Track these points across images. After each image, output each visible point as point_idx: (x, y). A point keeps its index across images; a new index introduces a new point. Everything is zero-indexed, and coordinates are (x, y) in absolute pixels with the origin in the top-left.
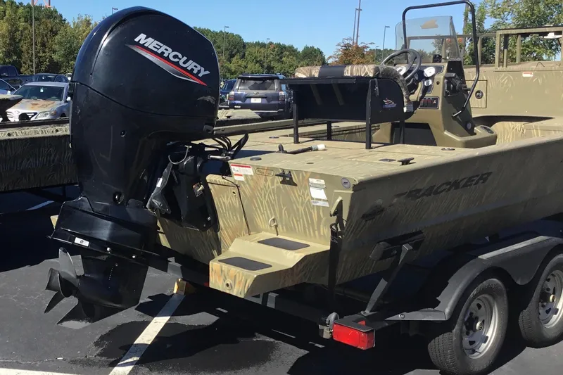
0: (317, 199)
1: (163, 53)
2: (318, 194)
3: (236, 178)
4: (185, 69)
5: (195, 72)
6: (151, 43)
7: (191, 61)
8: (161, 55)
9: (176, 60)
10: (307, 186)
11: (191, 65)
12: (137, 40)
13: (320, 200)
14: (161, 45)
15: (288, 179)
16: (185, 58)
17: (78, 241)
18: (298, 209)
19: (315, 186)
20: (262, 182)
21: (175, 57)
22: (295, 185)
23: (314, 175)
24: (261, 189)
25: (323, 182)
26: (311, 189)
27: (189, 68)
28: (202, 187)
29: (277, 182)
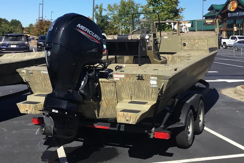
0: (152, 84)
1: (87, 31)
2: (153, 82)
3: (115, 79)
4: (94, 37)
5: (97, 38)
6: (82, 27)
7: (95, 34)
8: (86, 32)
9: (91, 34)
10: (149, 80)
11: (96, 36)
12: (77, 26)
13: (154, 85)
14: (86, 28)
15: (140, 78)
16: (94, 33)
17: (53, 111)
18: (143, 89)
19: (153, 80)
20: (128, 79)
21: (91, 33)
22: (144, 80)
23: (152, 76)
24: (127, 82)
25: (156, 78)
26: (151, 81)
27: (95, 37)
28: (97, 84)
29: (135, 79)
